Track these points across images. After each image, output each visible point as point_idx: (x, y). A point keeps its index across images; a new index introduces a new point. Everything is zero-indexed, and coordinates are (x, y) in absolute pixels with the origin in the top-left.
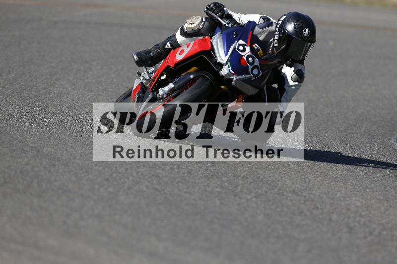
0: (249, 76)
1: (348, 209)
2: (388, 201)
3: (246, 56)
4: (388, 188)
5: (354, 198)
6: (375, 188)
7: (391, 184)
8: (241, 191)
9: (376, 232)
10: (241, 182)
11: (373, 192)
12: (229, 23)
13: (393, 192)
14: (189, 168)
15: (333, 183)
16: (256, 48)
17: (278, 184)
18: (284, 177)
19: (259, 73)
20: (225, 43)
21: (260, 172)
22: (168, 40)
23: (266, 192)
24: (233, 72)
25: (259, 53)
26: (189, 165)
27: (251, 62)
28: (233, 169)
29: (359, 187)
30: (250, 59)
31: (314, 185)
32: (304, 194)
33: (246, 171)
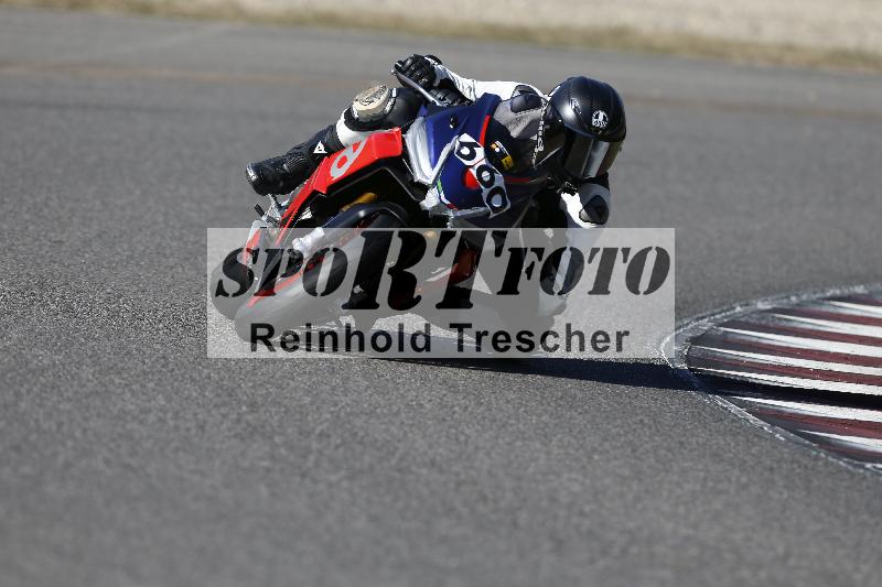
0: (482, 209)
1: (553, 500)
2: (640, 480)
3: (476, 167)
4: (641, 450)
5: (566, 476)
6: (612, 452)
7: (647, 442)
8: (317, 465)
9: (616, 551)
10: (315, 445)
11: (608, 460)
12: (444, 99)
13: (652, 460)
14: (200, 417)
15: (519, 443)
16: (497, 150)
17: (397, 448)
18: (411, 432)
19: (504, 204)
20: (432, 141)
21: (358, 422)
22: (320, 137)
23: (371, 467)
24: (447, 202)
25: (503, 161)
26: (198, 411)
27: (486, 179)
28: (298, 416)
29: (577, 450)
30: (486, 175)
31: (477, 448)
32: (455, 469)
33: (326, 420)
